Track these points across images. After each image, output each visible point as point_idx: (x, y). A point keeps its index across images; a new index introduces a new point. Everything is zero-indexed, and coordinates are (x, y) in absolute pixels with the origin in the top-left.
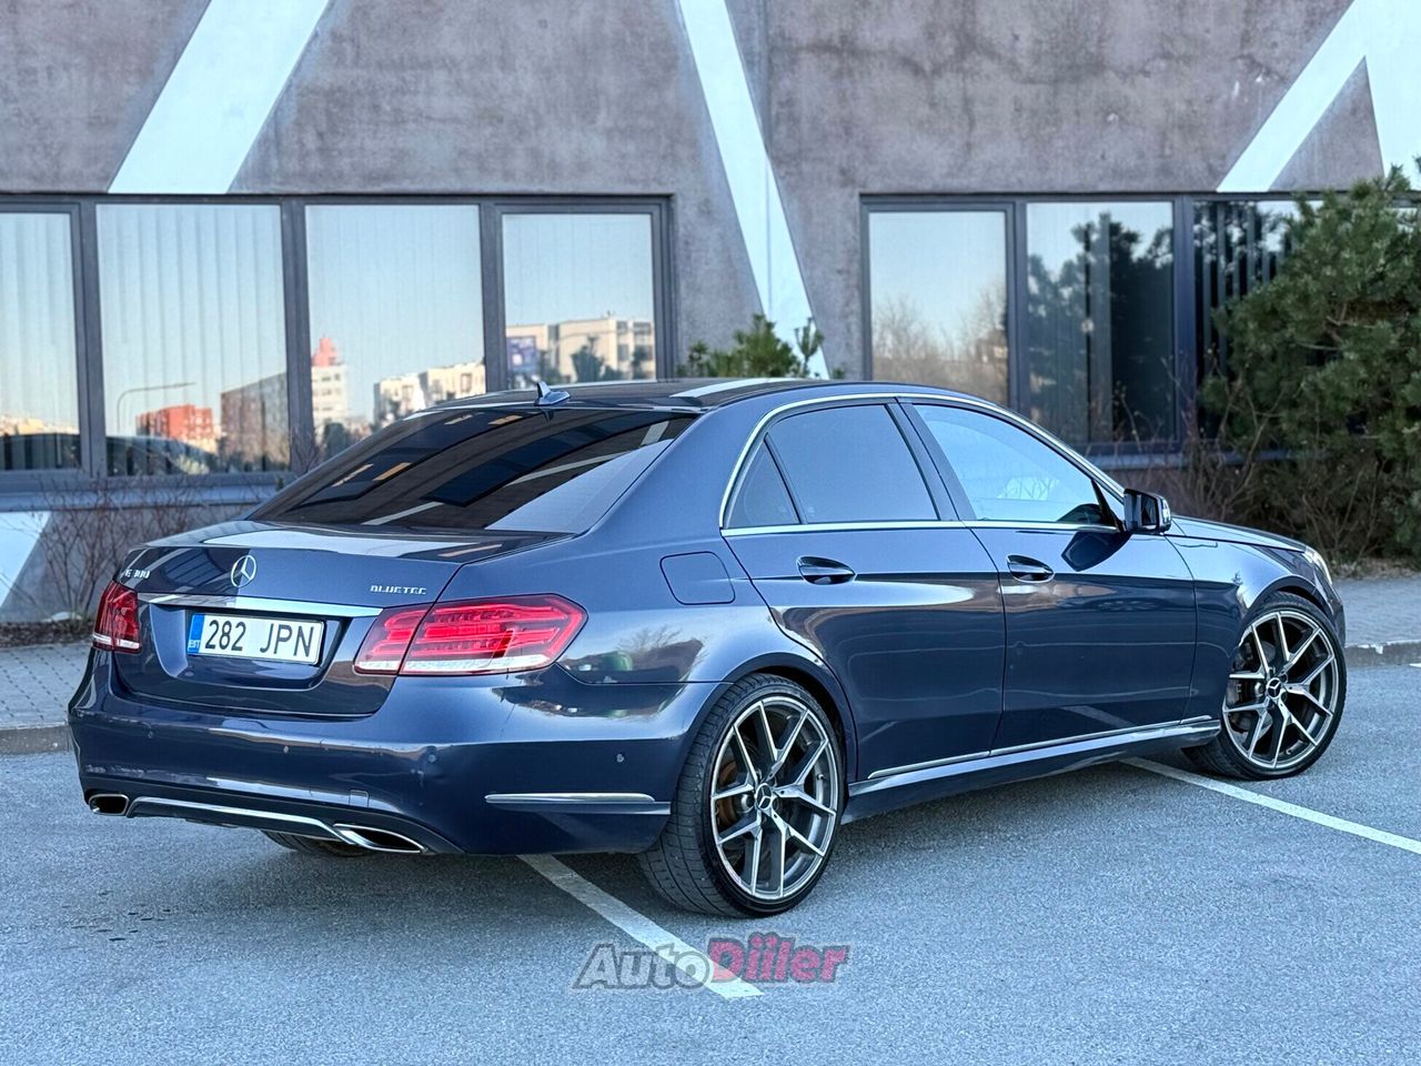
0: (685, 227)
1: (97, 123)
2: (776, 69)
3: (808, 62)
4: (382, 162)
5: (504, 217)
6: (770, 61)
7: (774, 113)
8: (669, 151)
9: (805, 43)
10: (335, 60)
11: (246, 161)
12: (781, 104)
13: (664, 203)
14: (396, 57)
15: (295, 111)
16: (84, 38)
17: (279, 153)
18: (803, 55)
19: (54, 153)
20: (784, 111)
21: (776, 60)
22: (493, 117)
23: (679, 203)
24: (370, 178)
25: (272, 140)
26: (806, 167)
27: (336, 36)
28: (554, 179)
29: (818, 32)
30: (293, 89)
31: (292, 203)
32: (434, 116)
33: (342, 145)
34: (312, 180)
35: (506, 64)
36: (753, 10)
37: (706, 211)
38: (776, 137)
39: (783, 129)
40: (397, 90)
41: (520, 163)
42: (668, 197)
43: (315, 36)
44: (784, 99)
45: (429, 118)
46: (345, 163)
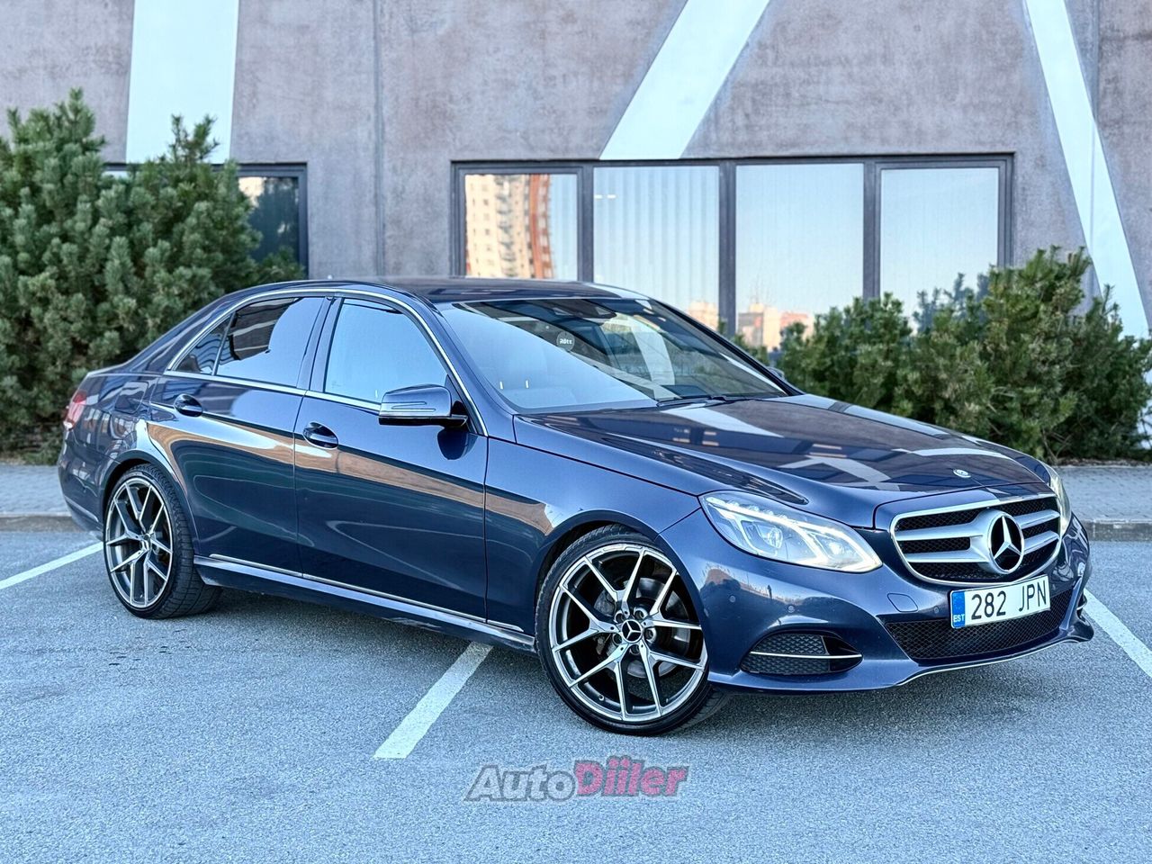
0: (1023, 177)
1: (595, 112)
2: (1105, 54)
3: (1133, 47)
4: (791, 134)
5: (883, 172)
6: (1100, 48)
7: (1101, 88)
8: (1013, 119)
9: (1131, 34)
10: (760, 62)
11: (694, 136)
12: (1108, 81)
13: (1009, 159)
14: (804, 57)
15: (729, 99)
16: (588, 54)
17: (717, 129)
18: (1129, 42)
19: (565, 133)
20: (1111, 86)
21: (1106, 47)
22: (875, 99)
23: (1019, 158)
24: (781, 146)
25: (713, 119)
26: (1127, 129)
27: (761, 46)
28: (920, 143)
29: (1143, 24)
30: (729, 84)
31: (728, 164)
32: (830, 99)
33: (763, 122)
34: (740, 148)
35: (887, 59)
36: (1088, 10)
37: (1041, 163)
38: (1102, 107)
39: (1109, 100)
40: (804, 81)
41: (894, 131)
42: (1012, 154)
43: (747, 45)
44: (1111, 77)
45: (827, 101)
46: (763, 136)
